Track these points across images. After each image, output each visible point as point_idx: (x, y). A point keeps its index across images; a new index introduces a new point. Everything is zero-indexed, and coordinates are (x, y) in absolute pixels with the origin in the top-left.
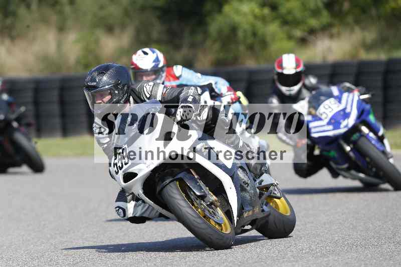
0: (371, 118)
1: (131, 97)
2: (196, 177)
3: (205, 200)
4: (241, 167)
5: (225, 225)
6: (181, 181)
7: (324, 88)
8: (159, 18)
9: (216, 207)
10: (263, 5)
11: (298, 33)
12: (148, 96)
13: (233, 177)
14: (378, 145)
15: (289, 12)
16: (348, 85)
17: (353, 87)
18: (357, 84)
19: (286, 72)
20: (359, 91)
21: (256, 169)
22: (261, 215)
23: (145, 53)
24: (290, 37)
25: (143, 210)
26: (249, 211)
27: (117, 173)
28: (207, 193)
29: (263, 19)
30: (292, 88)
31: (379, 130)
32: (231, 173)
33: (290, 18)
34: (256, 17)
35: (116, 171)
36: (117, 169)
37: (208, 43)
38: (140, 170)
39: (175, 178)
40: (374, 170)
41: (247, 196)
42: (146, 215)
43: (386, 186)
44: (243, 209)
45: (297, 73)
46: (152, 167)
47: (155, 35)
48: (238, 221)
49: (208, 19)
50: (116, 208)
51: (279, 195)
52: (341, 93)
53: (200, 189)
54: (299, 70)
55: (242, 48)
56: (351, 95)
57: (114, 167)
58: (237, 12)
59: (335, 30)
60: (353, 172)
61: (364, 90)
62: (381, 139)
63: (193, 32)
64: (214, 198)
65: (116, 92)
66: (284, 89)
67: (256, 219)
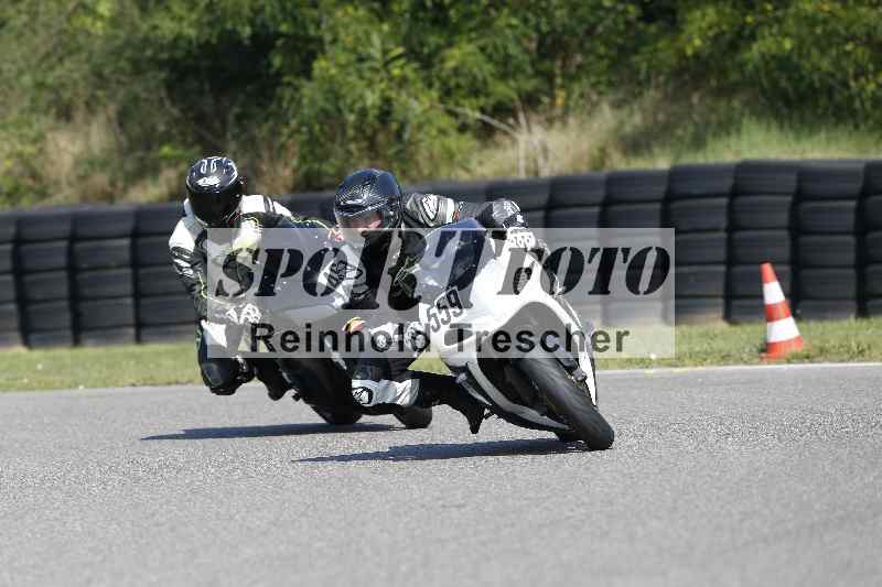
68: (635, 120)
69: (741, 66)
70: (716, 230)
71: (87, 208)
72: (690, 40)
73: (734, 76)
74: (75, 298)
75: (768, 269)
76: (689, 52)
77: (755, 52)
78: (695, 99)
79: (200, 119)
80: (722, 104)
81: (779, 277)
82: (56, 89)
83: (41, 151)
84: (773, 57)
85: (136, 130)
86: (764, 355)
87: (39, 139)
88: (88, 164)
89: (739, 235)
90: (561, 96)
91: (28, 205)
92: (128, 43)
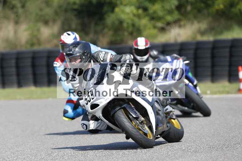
0: (190, 75)
1: (92, 60)
2: (133, 106)
3: (138, 120)
4: (156, 101)
5: (149, 134)
6: (125, 109)
7: (162, 57)
8: (76, 15)
9: (144, 124)
10: (138, 8)
11: (160, 24)
12: (102, 60)
13: (153, 107)
14: (194, 90)
15: (155, 12)
16: (175, 55)
17: (179, 57)
18: (180, 55)
19: (140, 48)
20: (183, 59)
21: (164, 102)
22: (167, 129)
23: (69, 35)
24: (155, 27)
25: (98, 126)
26: (161, 126)
27: (87, 104)
28: (139, 116)
29: (139, 16)
30: (143, 57)
31: (194, 82)
32: (151, 104)
33: (155, 15)
34: (134, 15)
35: (86, 103)
36: (87, 102)
37: (106, 30)
38: (101, 102)
39: (122, 107)
40: (192, 104)
41: (160, 118)
42: (99, 129)
43: (198, 114)
44: (158, 125)
45: (146, 49)
46: (108, 101)
47: (73, 26)
48: (155, 132)
49: (106, 16)
50: (82, 124)
51: (174, 117)
52: (173, 60)
53: (136, 114)
54: (147, 47)
55: (126, 33)
56: (178, 61)
57: (85, 101)
58: (123, 12)
59: (182, 23)
60: (179, 106)
61: (185, 58)
62: (195, 86)
63: (96, 24)
64: (143, 119)
65: (84, 57)
66: (139, 58)
67: (165, 131)
82: (43, 16)
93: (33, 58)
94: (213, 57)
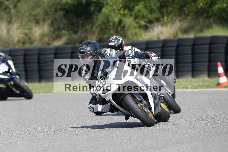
1: (100, 56)
48: (154, 113)
50: (89, 107)
53: (141, 98)
68: (185, 24)
69: (213, 11)
70: (205, 53)
71: (43, 47)
72: (199, 4)
73: (211, 14)
74: (40, 70)
75: (219, 64)
76: (199, 7)
77: (216, 7)
78: (201, 19)
79: (72, 24)
80: (208, 21)
81: (222, 66)
82: (35, 16)
83: (31, 32)
84: (221, 9)
85: (56, 27)
86: (218, 86)
87: (30, 29)
88: (43, 35)
89: (212, 55)
90: (166, 18)
91: (27, 46)
92: (54, 4)
93: (25, 55)
94: (193, 53)
